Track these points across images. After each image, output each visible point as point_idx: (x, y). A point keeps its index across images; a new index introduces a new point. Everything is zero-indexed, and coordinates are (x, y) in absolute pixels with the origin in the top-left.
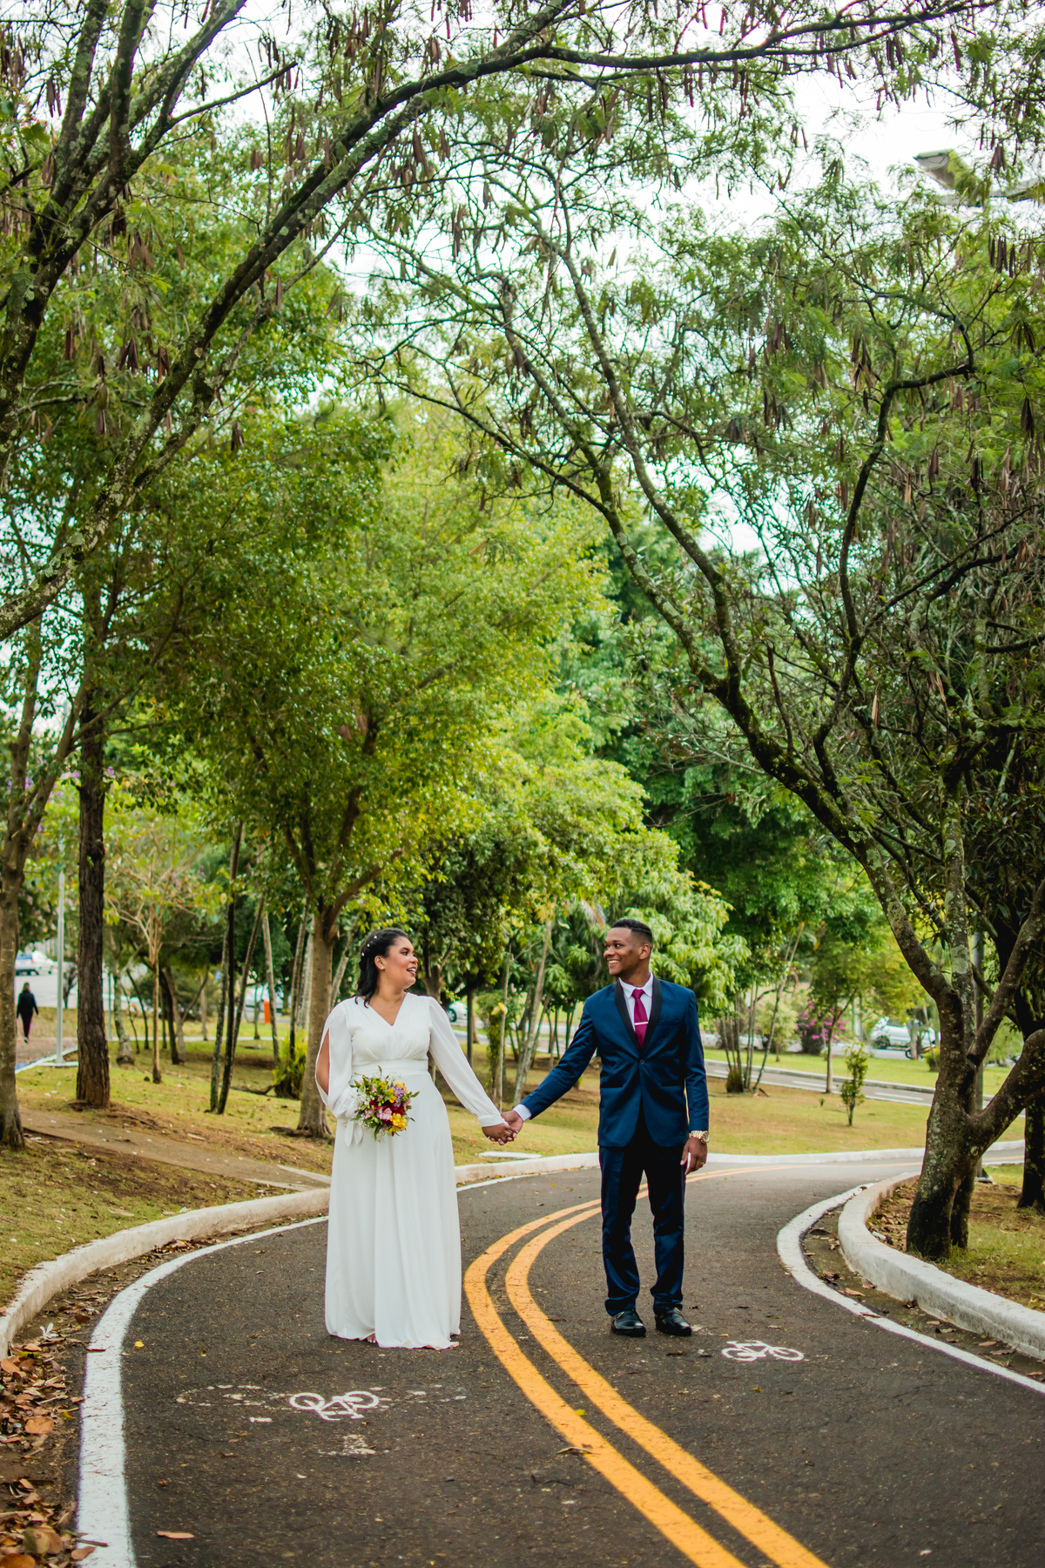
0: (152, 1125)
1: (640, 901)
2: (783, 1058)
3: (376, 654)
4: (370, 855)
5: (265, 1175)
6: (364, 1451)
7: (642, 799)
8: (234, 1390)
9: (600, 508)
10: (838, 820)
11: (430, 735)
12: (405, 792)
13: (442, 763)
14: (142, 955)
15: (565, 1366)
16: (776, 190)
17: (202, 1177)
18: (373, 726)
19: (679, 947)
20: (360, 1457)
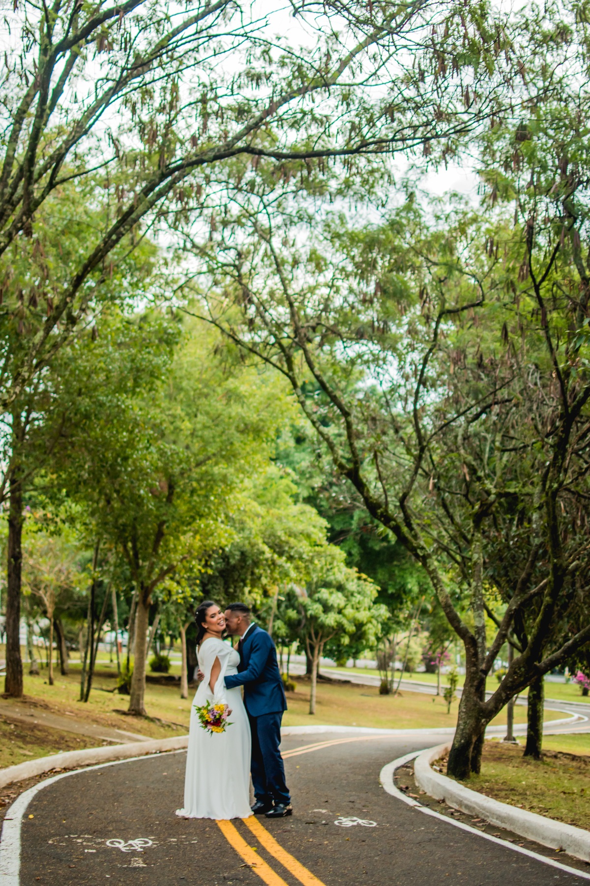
0: (46, 707)
1: (327, 585)
2: (414, 675)
3: (171, 449)
4: (169, 559)
5: (108, 735)
6: (141, 865)
7: (326, 528)
8: (78, 838)
9: (287, 375)
10: (412, 543)
11: (203, 492)
12: (189, 524)
13: (209, 508)
14: (44, 613)
15: (251, 828)
16: (380, 207)
17: (72, 736)
18: (171, 487)
19: (349, 611)
20: (139, 867)
